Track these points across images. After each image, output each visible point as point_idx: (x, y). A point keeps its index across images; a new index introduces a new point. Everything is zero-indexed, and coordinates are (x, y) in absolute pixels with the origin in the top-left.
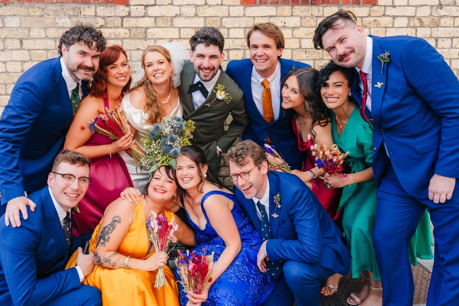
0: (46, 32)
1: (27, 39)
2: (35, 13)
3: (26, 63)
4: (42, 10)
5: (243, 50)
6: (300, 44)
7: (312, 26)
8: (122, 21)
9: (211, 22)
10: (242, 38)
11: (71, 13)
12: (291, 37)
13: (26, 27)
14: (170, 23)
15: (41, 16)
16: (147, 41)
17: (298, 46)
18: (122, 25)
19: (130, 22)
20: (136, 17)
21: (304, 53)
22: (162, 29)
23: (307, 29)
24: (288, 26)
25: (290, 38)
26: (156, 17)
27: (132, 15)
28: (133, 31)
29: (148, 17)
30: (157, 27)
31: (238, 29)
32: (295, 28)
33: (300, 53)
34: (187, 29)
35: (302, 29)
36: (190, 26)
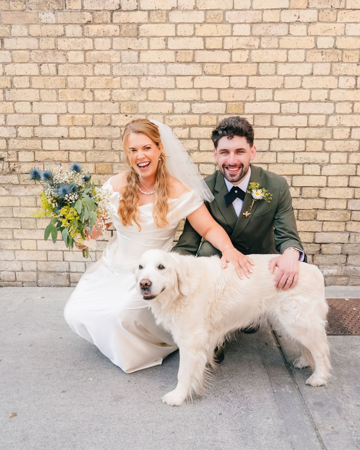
0: (28, 30)
1: (8, 37)
2: (16, 7)
3: (8, 65)
4: (23, 4)
5: (248, 51)
6: (316, 43)
7: (331, 21)
8: (112, 16)
9: (212, 17)
10: (248, 36)
11: (56, 7)
12: (305, 34)
13: (7, 23)
14: (165, 18)
15: (23, 10)
16: (139, 39)
17: (313, 46)
18: (112, 21)
19: (120, 17)
20: (128, 11)
21: (320, 54)
22: (156, 25)
23: (325, 24)
24: (302, 21)
25: (303, 36)
26: (149, 11)
27: (123, 8)
28: (124, 27)
29: (141, 10)
30: (151, 23)
31: (243, 25)
32: (310, 23)
33: (316, 54)
34: (185, 25)
35: (319, 24)
36: (188, 22)
